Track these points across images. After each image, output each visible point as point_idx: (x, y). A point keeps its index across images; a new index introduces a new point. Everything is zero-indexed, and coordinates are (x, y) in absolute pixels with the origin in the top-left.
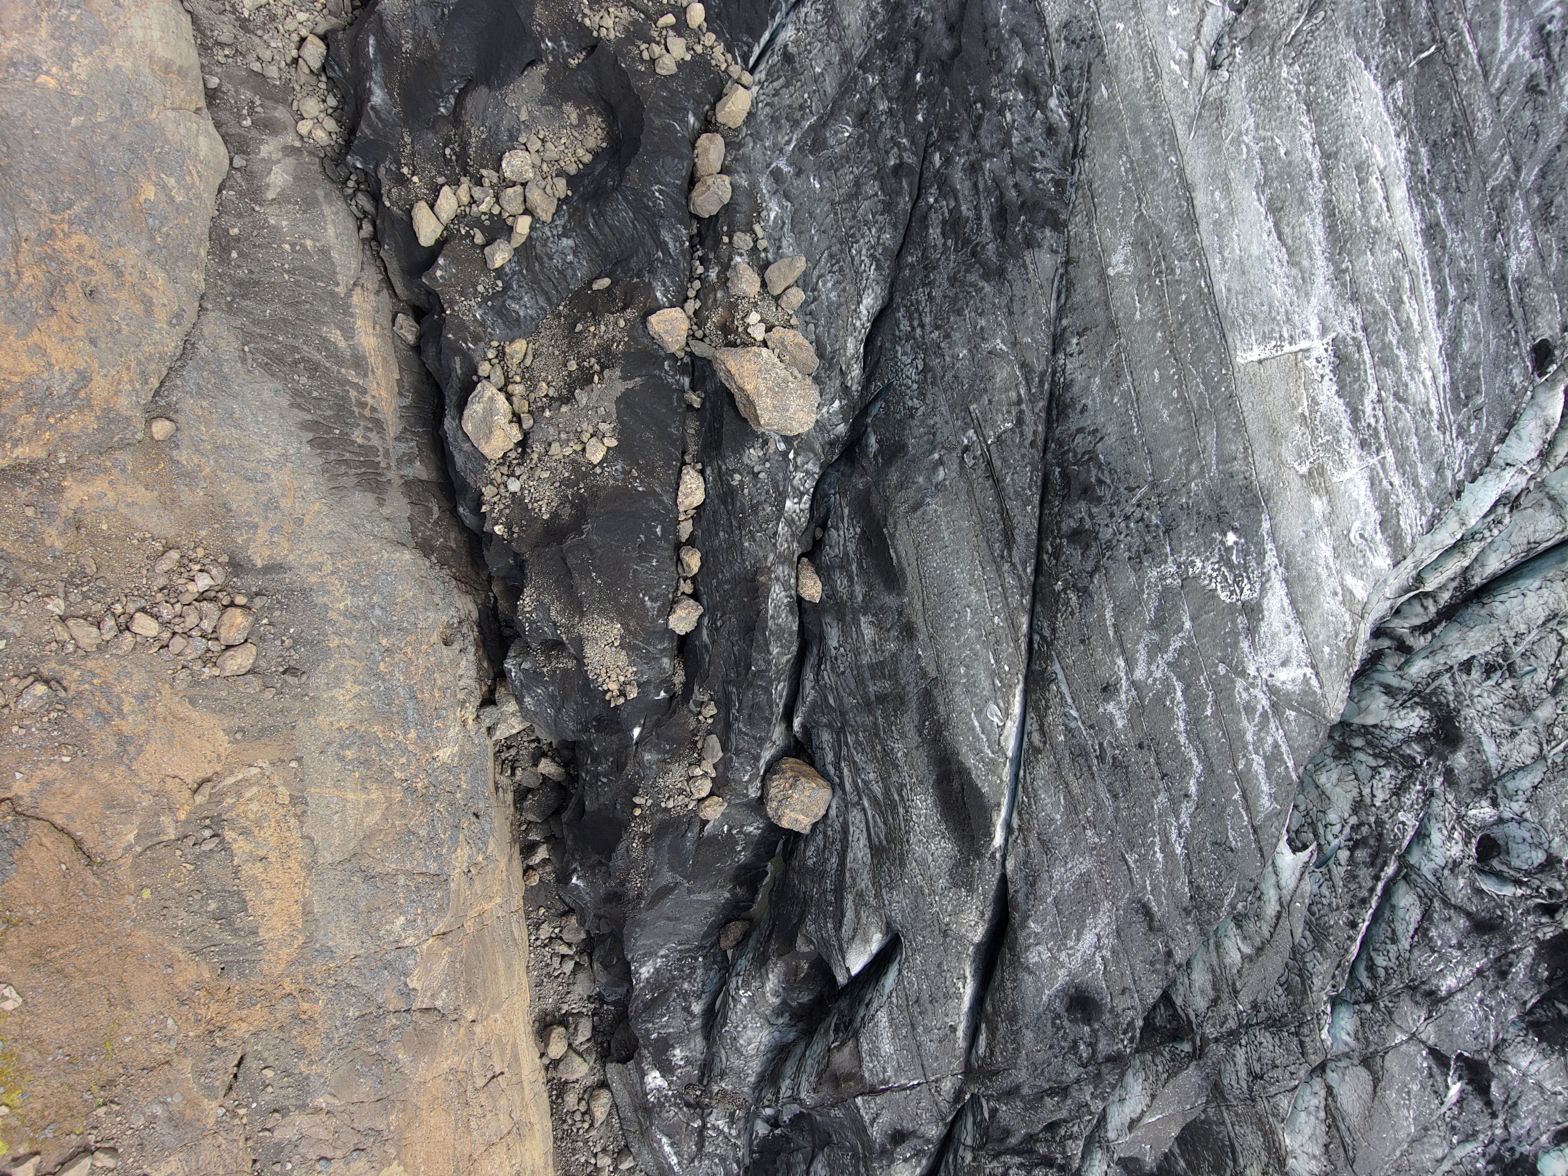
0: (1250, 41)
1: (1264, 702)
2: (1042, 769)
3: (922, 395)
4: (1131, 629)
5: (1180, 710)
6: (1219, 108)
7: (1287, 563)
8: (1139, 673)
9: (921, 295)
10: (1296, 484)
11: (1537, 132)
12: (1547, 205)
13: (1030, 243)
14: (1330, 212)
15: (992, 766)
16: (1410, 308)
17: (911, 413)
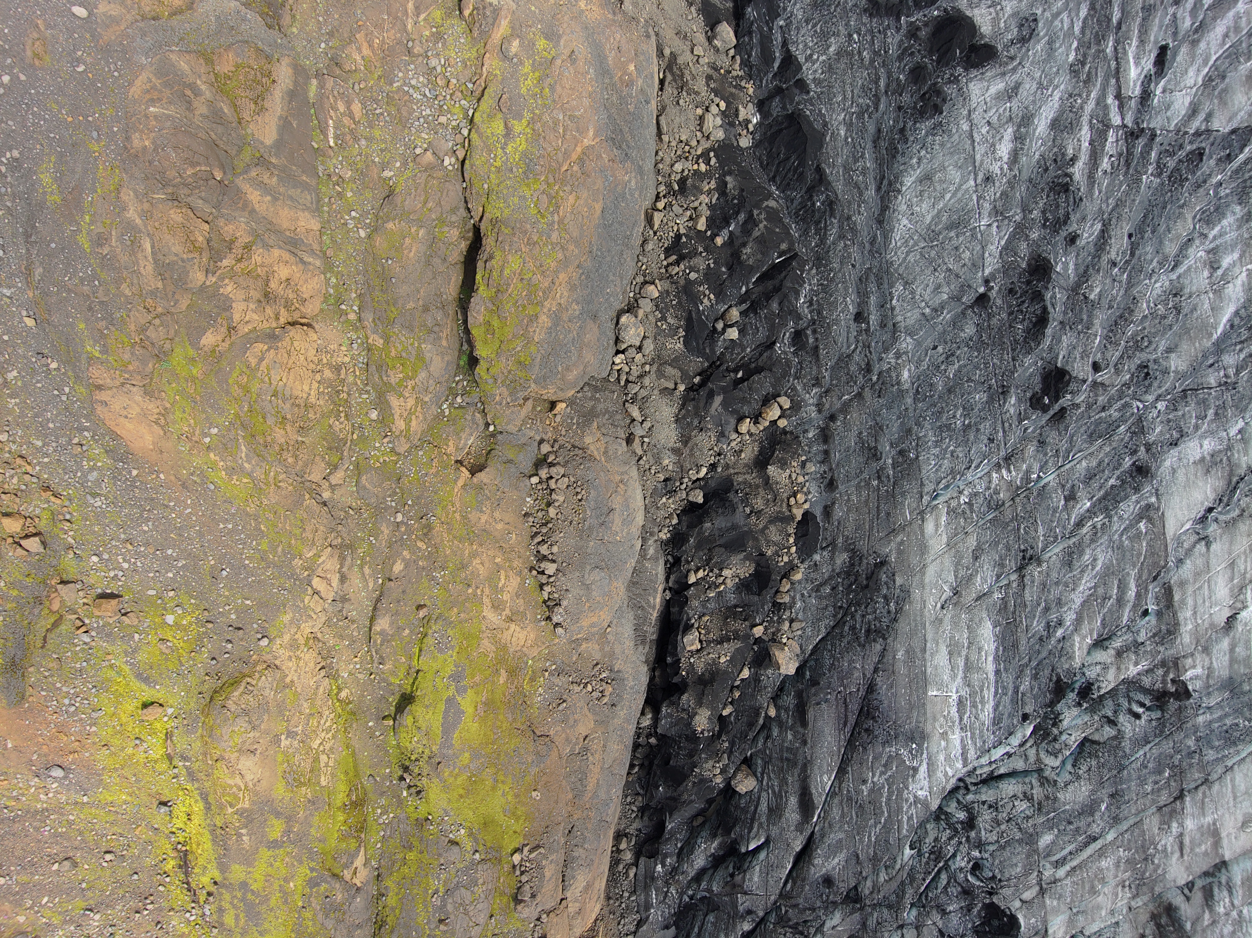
0: (955, 604)
1: (912, 800)
2: (836, 801)
3: (830, 671)
4: (876, 765)
5: (885, 795)
6: (941, 621)
7: (929, 758)
8: (875, 779)
9: (838, 643)
10: (938, 735)
11: (1039, 652)
12: (1037, 674)
13: (875, 640)
14: (967, 659)
15: (820, 795)
16: (985, 692)
17: (824, 674)
